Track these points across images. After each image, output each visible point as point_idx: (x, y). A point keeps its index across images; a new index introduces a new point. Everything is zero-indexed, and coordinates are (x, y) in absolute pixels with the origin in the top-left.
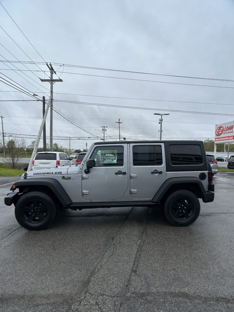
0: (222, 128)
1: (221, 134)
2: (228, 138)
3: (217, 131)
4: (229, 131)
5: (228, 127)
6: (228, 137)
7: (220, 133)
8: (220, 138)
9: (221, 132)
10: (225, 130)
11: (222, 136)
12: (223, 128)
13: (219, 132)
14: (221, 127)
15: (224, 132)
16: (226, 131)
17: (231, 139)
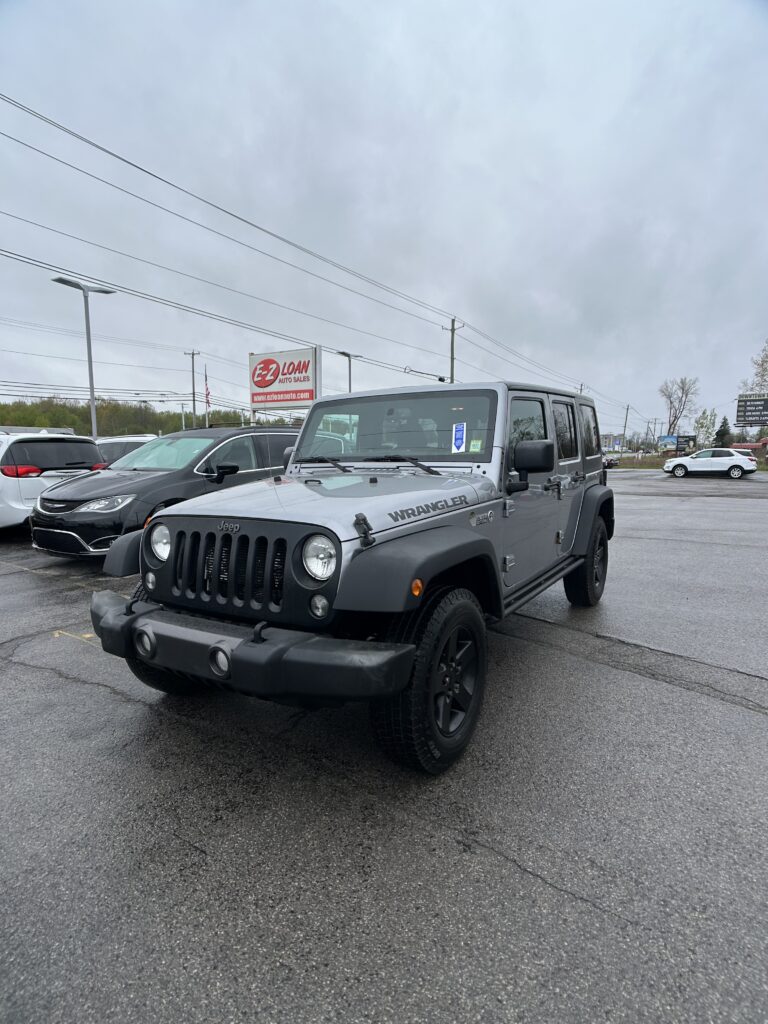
0: (274, 366)
1: (271, 382)
2: (294, 396)
3: (258, 372)
4: (297, 375)
5: (292, 363)
6: (296, 392)
7: (269, 378)
8: (270, 393)
9: (272, 378)
10: (286, 371)
11: (276, 387)
12: (278, 366)
13: (266, 375)
14: (272, 362)
15: (280, 376)
16: (288, 376)
17: (304, 399)
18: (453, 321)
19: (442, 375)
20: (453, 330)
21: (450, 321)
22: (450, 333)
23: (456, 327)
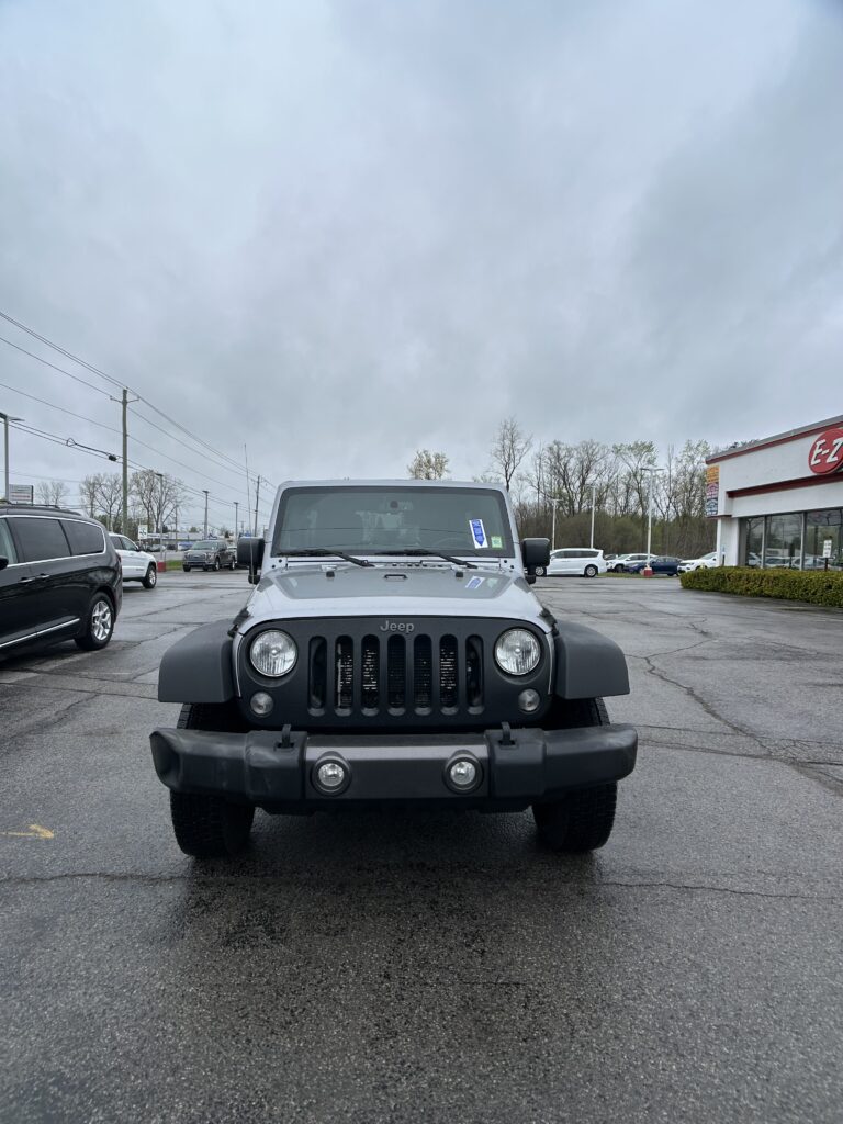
18: (125, 392)
19: (113, 453)
20: (125, 403)
21: (121, 391)
22: (122, 406)
23: (128, 399)
